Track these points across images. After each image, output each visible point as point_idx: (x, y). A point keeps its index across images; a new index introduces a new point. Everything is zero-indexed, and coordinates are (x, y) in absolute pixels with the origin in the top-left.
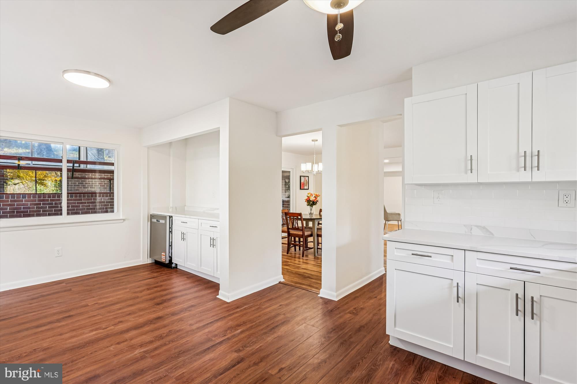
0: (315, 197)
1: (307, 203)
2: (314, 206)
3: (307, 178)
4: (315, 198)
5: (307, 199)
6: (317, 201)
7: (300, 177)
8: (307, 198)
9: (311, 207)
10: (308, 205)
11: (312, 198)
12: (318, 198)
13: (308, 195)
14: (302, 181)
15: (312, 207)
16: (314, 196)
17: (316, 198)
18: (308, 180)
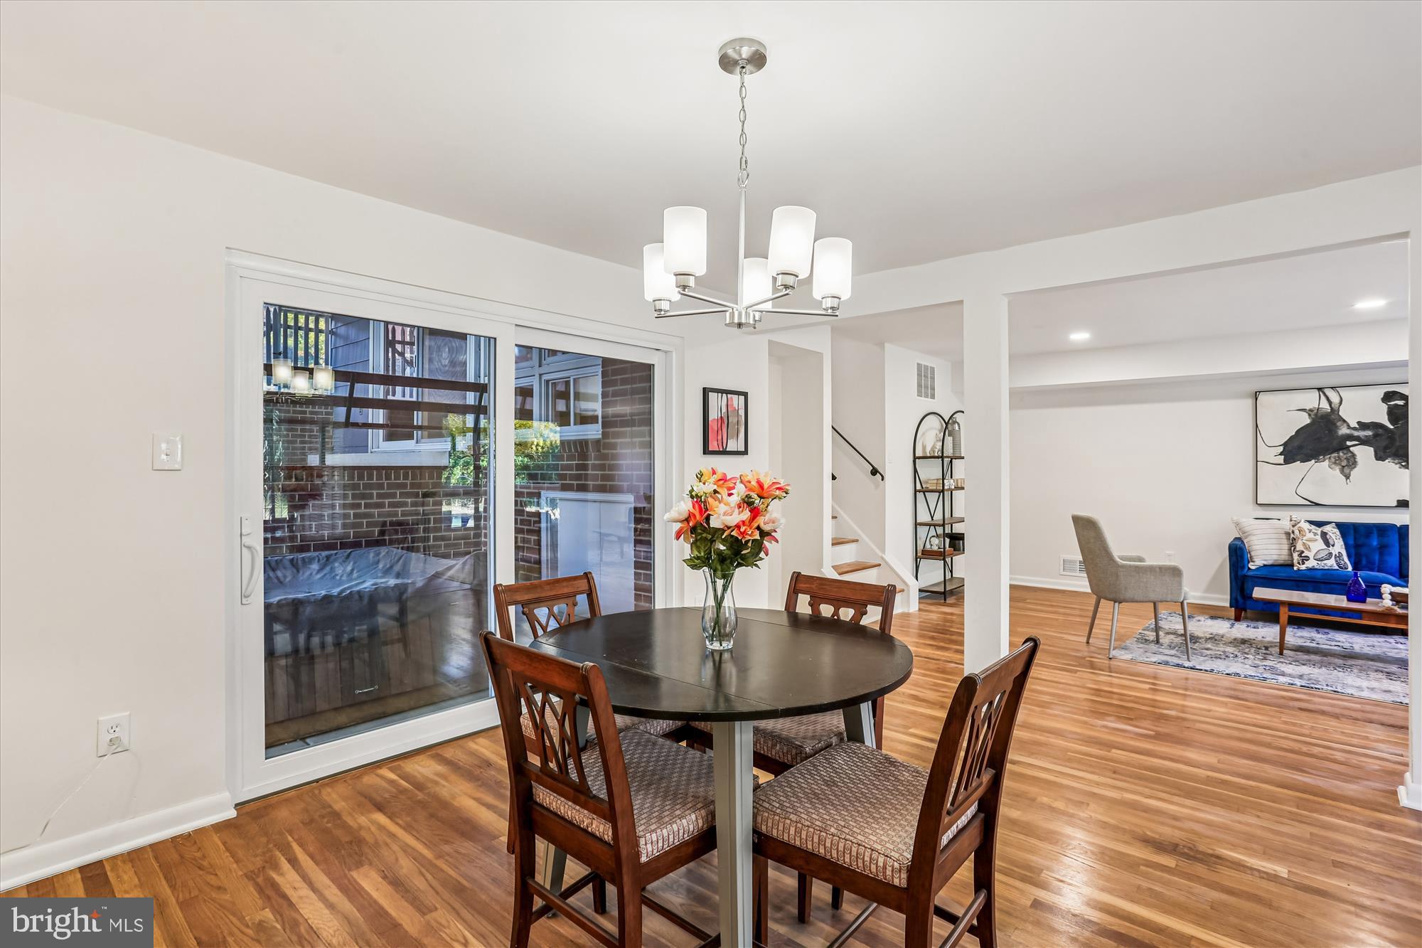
0: (747, 502)
1: (694, 545)
2: (740, 574)
3: (738, 402)
4: (746, 515)
5: (687, 520)
6: (764, 534)
7: (706, 392)
8: (686, 506)
9: (720, 583)
10: (694, 564)
11: (726, 514)
12: (775, 512)
13: (700, 489)
14: (713, 415)
15: (727, 577)
16: (740, 491)
17: (755, 513)
18: (742, 412)
